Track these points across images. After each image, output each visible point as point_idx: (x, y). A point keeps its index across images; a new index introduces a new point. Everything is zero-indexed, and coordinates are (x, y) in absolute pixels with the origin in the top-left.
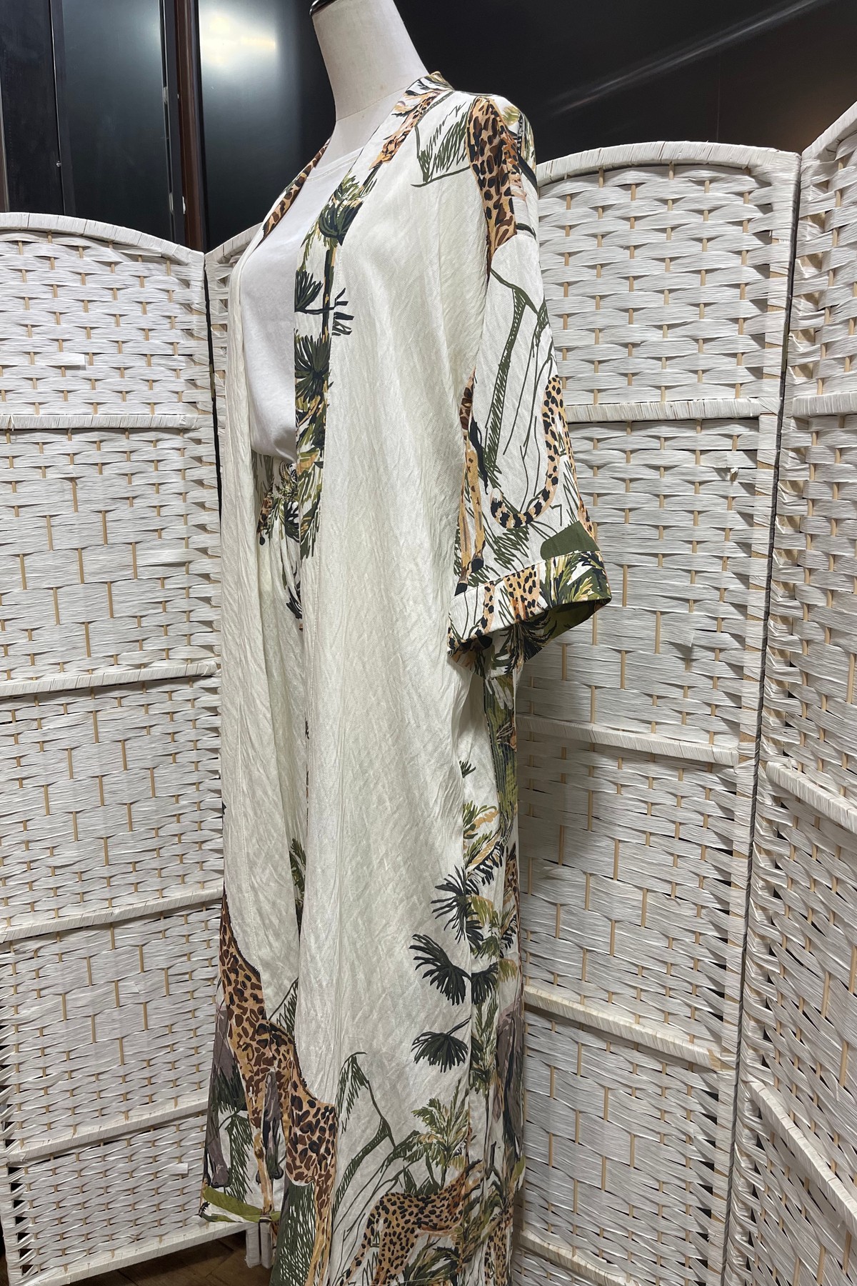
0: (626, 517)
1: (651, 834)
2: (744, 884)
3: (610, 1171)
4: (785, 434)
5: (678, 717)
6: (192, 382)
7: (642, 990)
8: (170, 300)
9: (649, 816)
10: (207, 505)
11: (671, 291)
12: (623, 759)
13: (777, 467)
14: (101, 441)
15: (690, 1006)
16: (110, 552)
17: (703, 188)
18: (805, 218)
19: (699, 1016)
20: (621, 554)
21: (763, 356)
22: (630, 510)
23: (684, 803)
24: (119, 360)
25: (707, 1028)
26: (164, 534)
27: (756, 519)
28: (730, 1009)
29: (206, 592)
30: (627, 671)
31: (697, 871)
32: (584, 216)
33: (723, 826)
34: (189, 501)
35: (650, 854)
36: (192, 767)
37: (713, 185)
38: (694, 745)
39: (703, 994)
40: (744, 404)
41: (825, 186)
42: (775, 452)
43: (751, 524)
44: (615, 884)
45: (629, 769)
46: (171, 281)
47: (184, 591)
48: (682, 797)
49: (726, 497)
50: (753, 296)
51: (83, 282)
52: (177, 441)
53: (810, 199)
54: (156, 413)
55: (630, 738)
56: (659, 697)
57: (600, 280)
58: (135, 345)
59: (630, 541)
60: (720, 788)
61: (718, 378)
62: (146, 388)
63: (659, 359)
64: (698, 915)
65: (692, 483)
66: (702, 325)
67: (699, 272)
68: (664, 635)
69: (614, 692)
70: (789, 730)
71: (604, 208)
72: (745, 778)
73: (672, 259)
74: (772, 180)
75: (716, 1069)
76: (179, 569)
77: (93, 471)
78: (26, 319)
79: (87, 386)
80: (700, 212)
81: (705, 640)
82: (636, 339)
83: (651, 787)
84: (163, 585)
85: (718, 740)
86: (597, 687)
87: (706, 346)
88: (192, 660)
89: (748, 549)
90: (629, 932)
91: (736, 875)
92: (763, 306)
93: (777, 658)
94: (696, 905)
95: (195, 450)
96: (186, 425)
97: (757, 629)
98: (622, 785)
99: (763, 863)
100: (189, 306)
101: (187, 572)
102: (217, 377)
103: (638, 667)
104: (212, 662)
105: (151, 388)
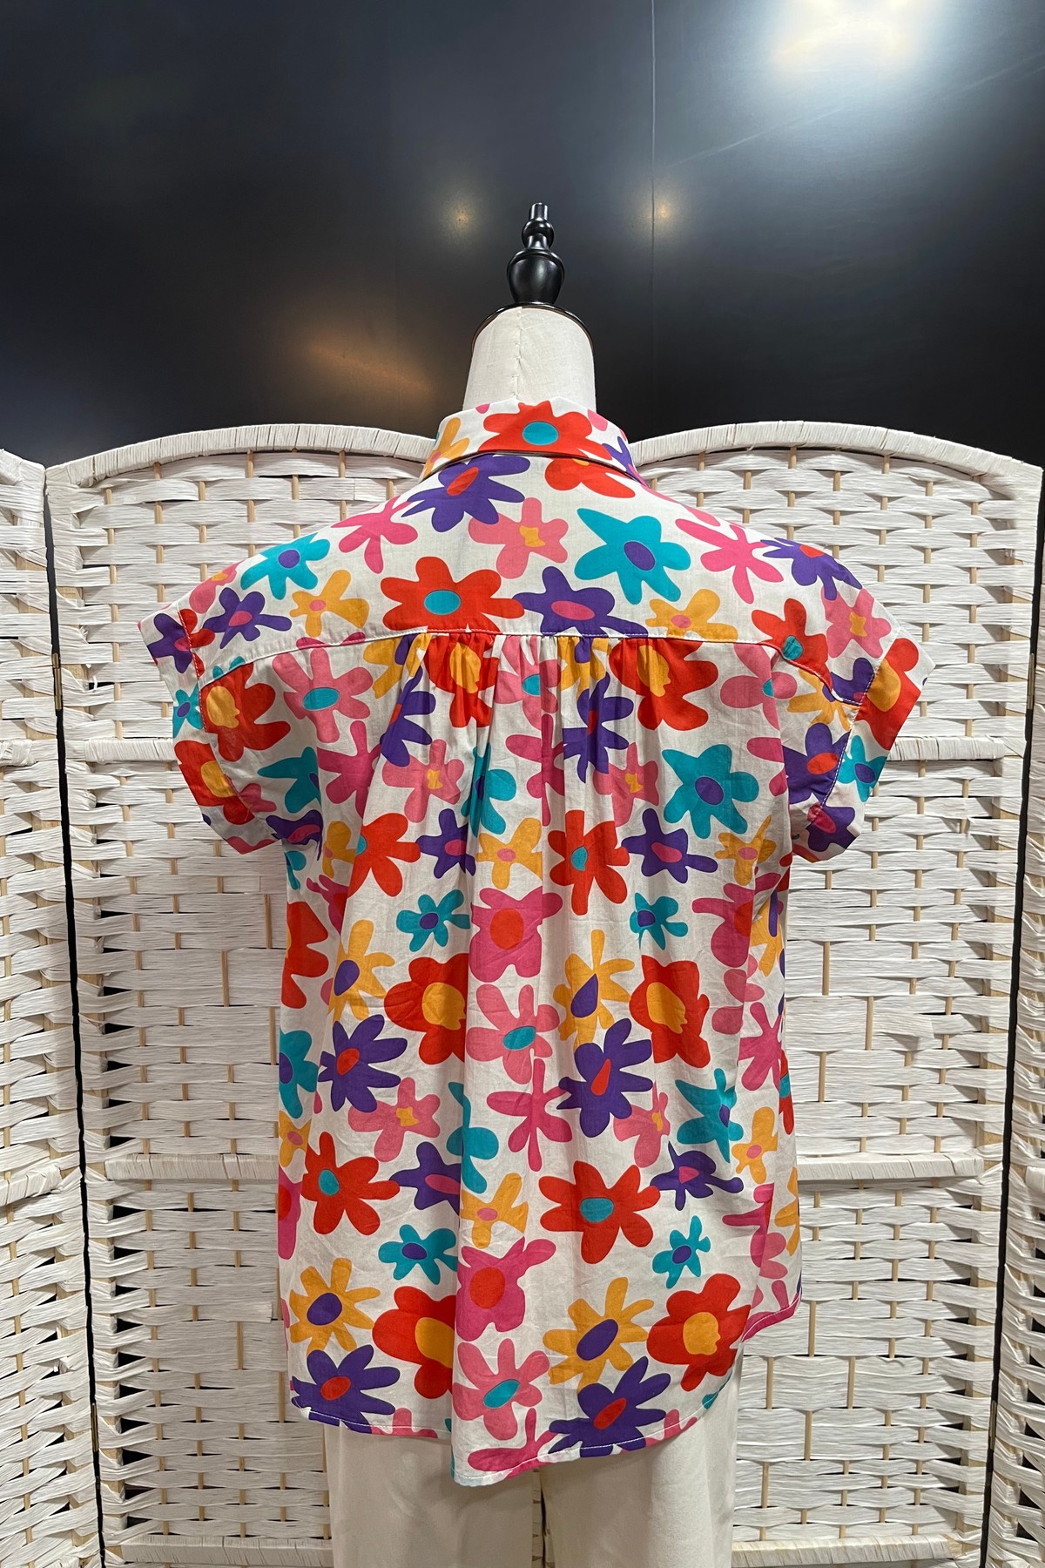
0: (827, 881)
1: (861, 1282)
2: (992, 1318)
4: (1035, 781)
5: (896, 1126)
6: (20, 685)
7: (850, 1491)
9: (858, 1260)
10: (44, 896)
12: (826, 1194)
13: (1024, 818)
15: (914, 1490)
17: (924, 489)
19: (924, 1498)
20: (822, 929)
21: (1007, 691)
22: (834, 872)
23: (902, 1233)
25: (936, 1508)
27: (1000, 878)
28: (975, 1476)
29: (44, 1046)
30: (827, 1078)
31: (925, 1317)
32: (769, 499)
33: (963, 1253)
34: (13, 891)
35: (862, 1309)
37: (936, 488)
38: (914, 1159)
39: (931, 1469)
40: (983, 741)
42: (1021, 800)
43: (991, 884)
44: (813, 1362)
45: (829, 1205)
48: (902, 1226)
50: (988, 621)
55: (843, 1165)
56: (871, 1105)
59: (836, 911)
60: (951, 1205)
61: (945, 712)
64: (925, 1373)
65: (916, 836)
67: (921, 586)
68: (879, 1026)
69: (811, 1107)
71: (799, 494)
72: (991, 1187)
73: (887, 567)
74: (1016, 494)
75: (956, 1555)
80: (923, 517)
81: (933, 1024)
83: (859, 1222)
85: (945, 1146)
88: (18, 1172)
89: (986, 914)
90: (830, 1420)
91: (981, 1310)
92: (1001, 633)
93: (1035, 1041)
94: (923, 1359)
95: (24, 801)
96: (12, 758)
97: (1002, 1006)
98: (821, 1228)
99: (1025, 1292)
100: (15, 555)
101: (8, 1016)
102: (67, 676)
103: (843, 1070)
104: (52, 1167)
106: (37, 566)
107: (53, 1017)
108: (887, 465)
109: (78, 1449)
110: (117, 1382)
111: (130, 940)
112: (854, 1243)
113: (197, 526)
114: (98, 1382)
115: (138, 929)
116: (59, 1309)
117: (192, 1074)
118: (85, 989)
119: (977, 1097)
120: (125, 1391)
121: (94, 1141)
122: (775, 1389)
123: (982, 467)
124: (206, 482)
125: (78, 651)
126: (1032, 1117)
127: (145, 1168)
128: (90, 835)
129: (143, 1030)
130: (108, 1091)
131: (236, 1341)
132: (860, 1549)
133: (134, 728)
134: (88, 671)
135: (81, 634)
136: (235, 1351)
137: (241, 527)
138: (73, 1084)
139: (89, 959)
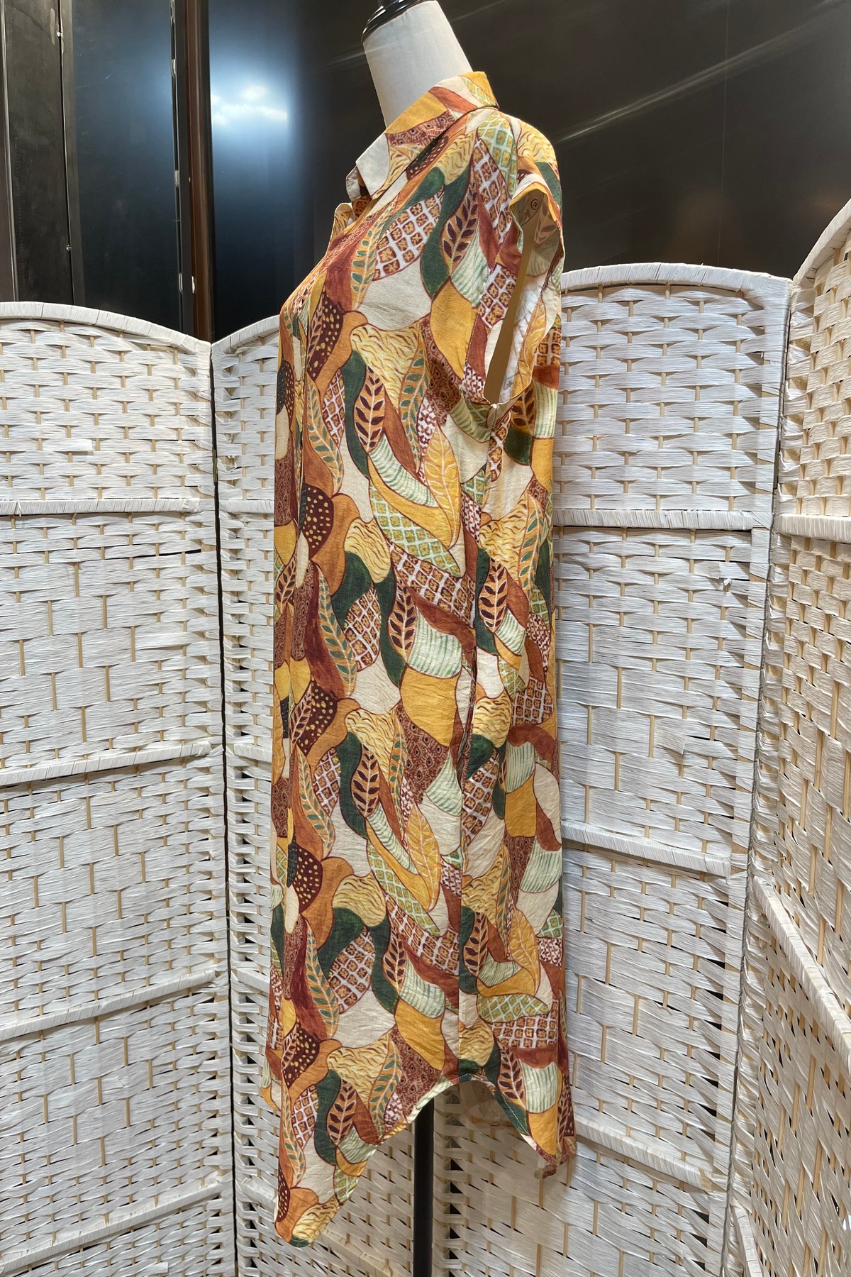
0: (621, 621)
1: (644, 940)
2: (735, 999)
5: (671, 823)
6: (195, 467)
7: (633, 1101)
8: (176, 387)
9: (641, 922)
10: (206, 589)
11: (667, 404)
12: (616, 861)
13: (768, 581)
14: (105, 525)
15: (682, 1122)
16: (109, 636)
17: (698, 308)
19: (692, 1133)
20: (615, 657)
21: (757, 472)
22: (625, 613)
23: (676, 910)
24: (127, 446)
25: (699, 1145)
26: (162, 618)
27: (749, 631)
28: (722, 1129)
29: (203, 673)
30: (620, 773)
31: (689, 981)
32: (583, 328)
33: (716, 938)
34: (188, 586)
36: (183, 850)
37: (708, 305)
38: (686, 853)
39: (696, 1111)
42: (767, 566)
43: (745, 635)
44: (607, 988)
45: (622, 872)
46: (179, 370)
47: (181, 673)
48: (675, 904)
49: (720, 607)
50: (746, 413)
51: (93, 370)
52: (179, 525)
53: (797, 323)
54: (159, 496)
55: (623, 841)
56: (651, 801)
57: (598, 390)
58: (141, 431)
59: (624, 644)
60: (712, 898)
61: (712, 490)
62: (150, 472)
63: (655, 468)
64: (690, 1027)
65: (687, 591)
66: (697, 438)
67: (694, 387)
68: (657, 740)
69: (607, 793)
71: (604, 322)
72: (736, 889)
73: (668, 374)
74: (764, 304)
75: (707, 1190)
76: (176, 652)
77: (96, 555)
78: (35, 406)
79: (93, 471)
80: (695, 331)
81: (698, 746)
82: (633, 448)
83: (643, 891)
84: (160, 668)
85: (711, 849)
86: (591, 787)
87: (700, 459)
88: (187, 741)
89: (741, 660)
90: (621, 1040)
91: (728, 989)
92: (756, 423)
94: (689, 1016)
95: (196, 533)
96: (189, 508)
97: (749, 740)
98: (615, 888)
100: (194, 393)
101: (185, 655)
102: (220, 462)
103: (632, 770)
104: (206, 742)
105: (155, 473)
106: (204, 399)
107: (208, 658)
108: (667, 292)
109: (217, 905)
110: (239, 874)
111: (248, 618)
112: (639, 907)
114: (231, 872)
115: (250, 612)
116: (212, 823)
118: (228, 644)
119: (731, 812)
120: (246, 881)
121: (230, 731)
122: (582, 999)
125: (225, 449)
128: (231, 555)
129: (254, 671)
130: (240, 705)
133: (251, 494)
134: (232, 460)
135: (225, 438)
138: (219, 697)
139: (231, 628)
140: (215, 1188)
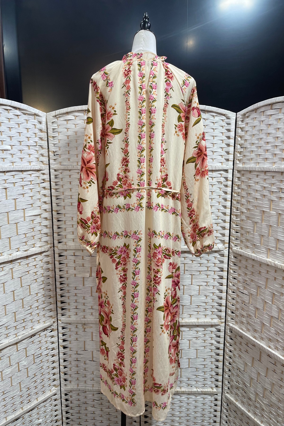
1: (201, 271)
2: (226, 277)
3: (191, 362)
4: (235, 174)
6: (42, 155)
7: (199, 311)
8: (35, 128)
9: (201, 267)
10: (47, 195)
13: (232, 181)
14: (15, 175)
15: (212, 311)
16: (18, 213)
17: (213, 117)
18: (238, 127)
19: (214, 313)
23: (210, 262)
24: (21, 148)
25: (216, 315)
26: (33, 205)
27: (228, 193)
28: (223, 309)
29: (47, 223)
31: (214, 278)
33: (221, 265)
34: (41, 194)
35: (202, 276)
36: (42, 283)
37: (216, 117)
39: (215, 307)
40: (225, 167)
41: (242, 121)
42: (232, 178)
43: (226, 194)
44: (192, 286)
46: (36, 122)
47: (39, 224)
48: (209, 260)
49: (220, 188)
50: (226, 143)
51: (10, 121)
52: (38, 174)
53: (240, 124)
54: (31, 165)
58: (25, 142)
60: (219, 256)
61: (218, 161)
62: (28, 157)
65: (212, 185)
66: (214, 148)
67: (213, 136)
70: (237, 240)
72: (226, 252)
74: (230, 118)
75: (219, 324)
76: (38, 216)
77: (12, 185)
79: (11, 156)
80: (213, 123)
83: (201, 259)
84: (33, 222)
85: (218, 245)
87: (215, 153)
88: (42, 246)
89: (225, 200)
90: (196, 297)
91: (224, 276)
92: (228, 145)
93: (234, 224)
94: (213, 286)
95: (43, 177)
96: (41, 169)
97: (228, 218)
98: (194, 260)
99: (232, 272)
100: (41, 130)
101: (40, 217)
102: (50, 153)
104: (49, 246)
105: (30, 157)
106: (45, 132)
107: (48, 218)
108: (206, 113)
109: (53, 300)
110: (61, 288)
111: (62, 204)
112: (200, 263)
113: (75, 124)
114: (58, 288)
115: (64, 202)
116: (50, 273)
117: (74, 230)
118: (54, 213)
119: (223, 235)
120: (62, 290)
121: (56, 242)
122: (185, 291)
123: (224, 113)
124: (76, 116)
125: (52, 148)
126: (233, 238)
127: (65, 247)
128: (55, 183)
129: (65, 221)
130: (58, 233)
131: (82, 281)
132: (201, 322)
133: (62, 163)
134: (54, 152)
135: (53, 145)
136: (82, 283)
137: (83, 125)
138: (52, 231)
139: (55, 207)
140: (55, 392)
